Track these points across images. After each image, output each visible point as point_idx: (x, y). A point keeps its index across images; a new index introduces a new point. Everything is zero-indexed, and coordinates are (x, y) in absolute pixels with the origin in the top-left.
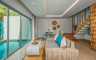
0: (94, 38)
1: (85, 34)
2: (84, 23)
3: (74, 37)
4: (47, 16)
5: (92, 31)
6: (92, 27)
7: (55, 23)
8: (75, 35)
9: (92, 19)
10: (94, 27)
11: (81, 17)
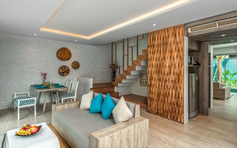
0: (152, 91)
1: (133, 82)
2: (136, 63)
3: (115, 91)
4: (42, 29)
5: (150, 80)
6: (150, 72)
7: (66, 56)
8: (117, 86)
9: (150, 59)
10: (152, 72)
11: (130, 49)
